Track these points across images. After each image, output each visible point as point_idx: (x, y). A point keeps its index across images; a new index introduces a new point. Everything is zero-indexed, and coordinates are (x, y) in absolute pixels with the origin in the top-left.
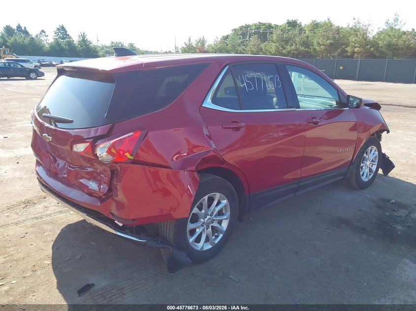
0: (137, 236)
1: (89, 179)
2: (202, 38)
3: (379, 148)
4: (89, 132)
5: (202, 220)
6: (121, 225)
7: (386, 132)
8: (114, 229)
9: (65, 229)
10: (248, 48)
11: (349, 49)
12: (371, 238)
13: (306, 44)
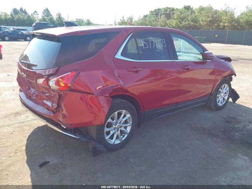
0: (74, 134)
1: (47, 100)
2: (131, 16)
3: (230, 85)
4: (45, 72)
5: (114, 126)
6: (65, 128)
7: (234, 76)
8: (61, 130)
9: (36, 130)
10: (159, 23)
11: (221, 24)
12: (219, 140)
13: (195, 21)
